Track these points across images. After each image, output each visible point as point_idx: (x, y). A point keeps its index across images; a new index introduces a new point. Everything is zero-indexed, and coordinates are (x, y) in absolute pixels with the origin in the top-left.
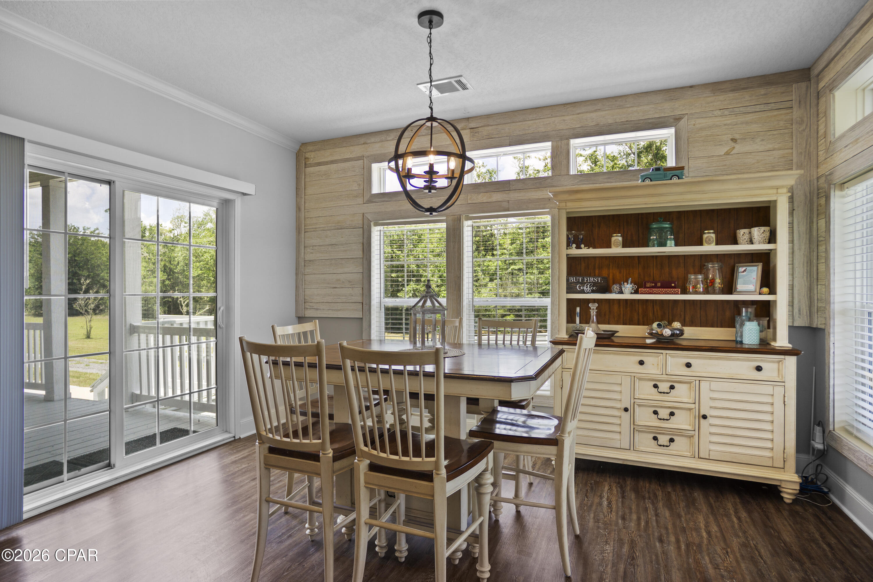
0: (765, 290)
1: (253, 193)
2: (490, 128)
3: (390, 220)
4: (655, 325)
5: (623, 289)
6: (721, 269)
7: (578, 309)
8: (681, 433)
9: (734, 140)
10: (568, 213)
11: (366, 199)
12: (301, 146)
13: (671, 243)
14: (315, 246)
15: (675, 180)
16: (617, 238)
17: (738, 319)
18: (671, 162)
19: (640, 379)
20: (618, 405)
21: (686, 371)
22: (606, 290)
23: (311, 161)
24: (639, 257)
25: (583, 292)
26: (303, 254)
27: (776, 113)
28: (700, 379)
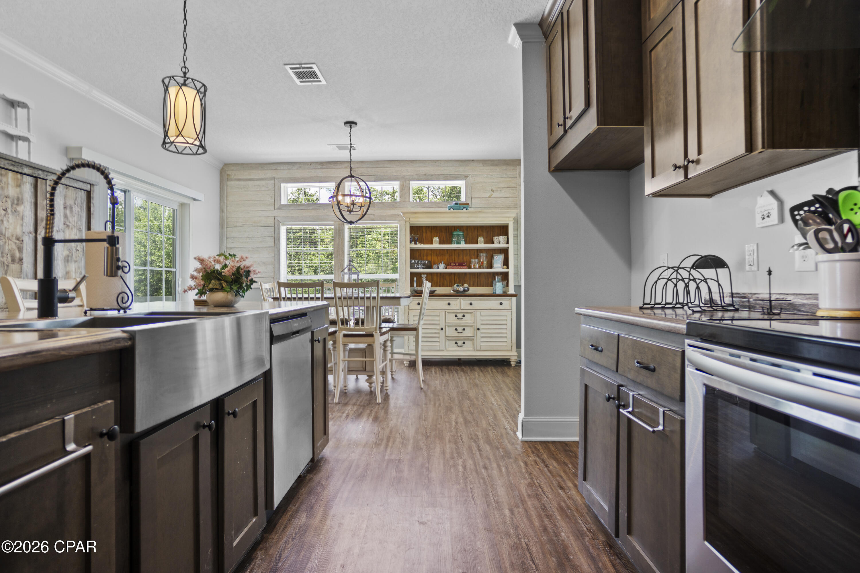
0: (505, 267)
1: (203, 200)
2: (363, 169)
3: (294, 222)
4: (455, 285)
5: (439, 266)
6: (486, 257)
7: (415, 279)
8: (468, 338)
9: (492, 190)
10: (410, 224)
11: (276, 207)
12: (224, 166)
13: (463, 242)
14: (236, 238)
15: (465, 210)
16: (436, 239)
17: (494, 282)
18: (463, 199)
19: (449, 313)
20: (438, 327)
21: (470, 307)
22: (430, 267)
23: (232, 177)
24: (447, 250)
25: (418, 268)
26: (225, 243)
27: (511, 179)
28: (476, 310)
